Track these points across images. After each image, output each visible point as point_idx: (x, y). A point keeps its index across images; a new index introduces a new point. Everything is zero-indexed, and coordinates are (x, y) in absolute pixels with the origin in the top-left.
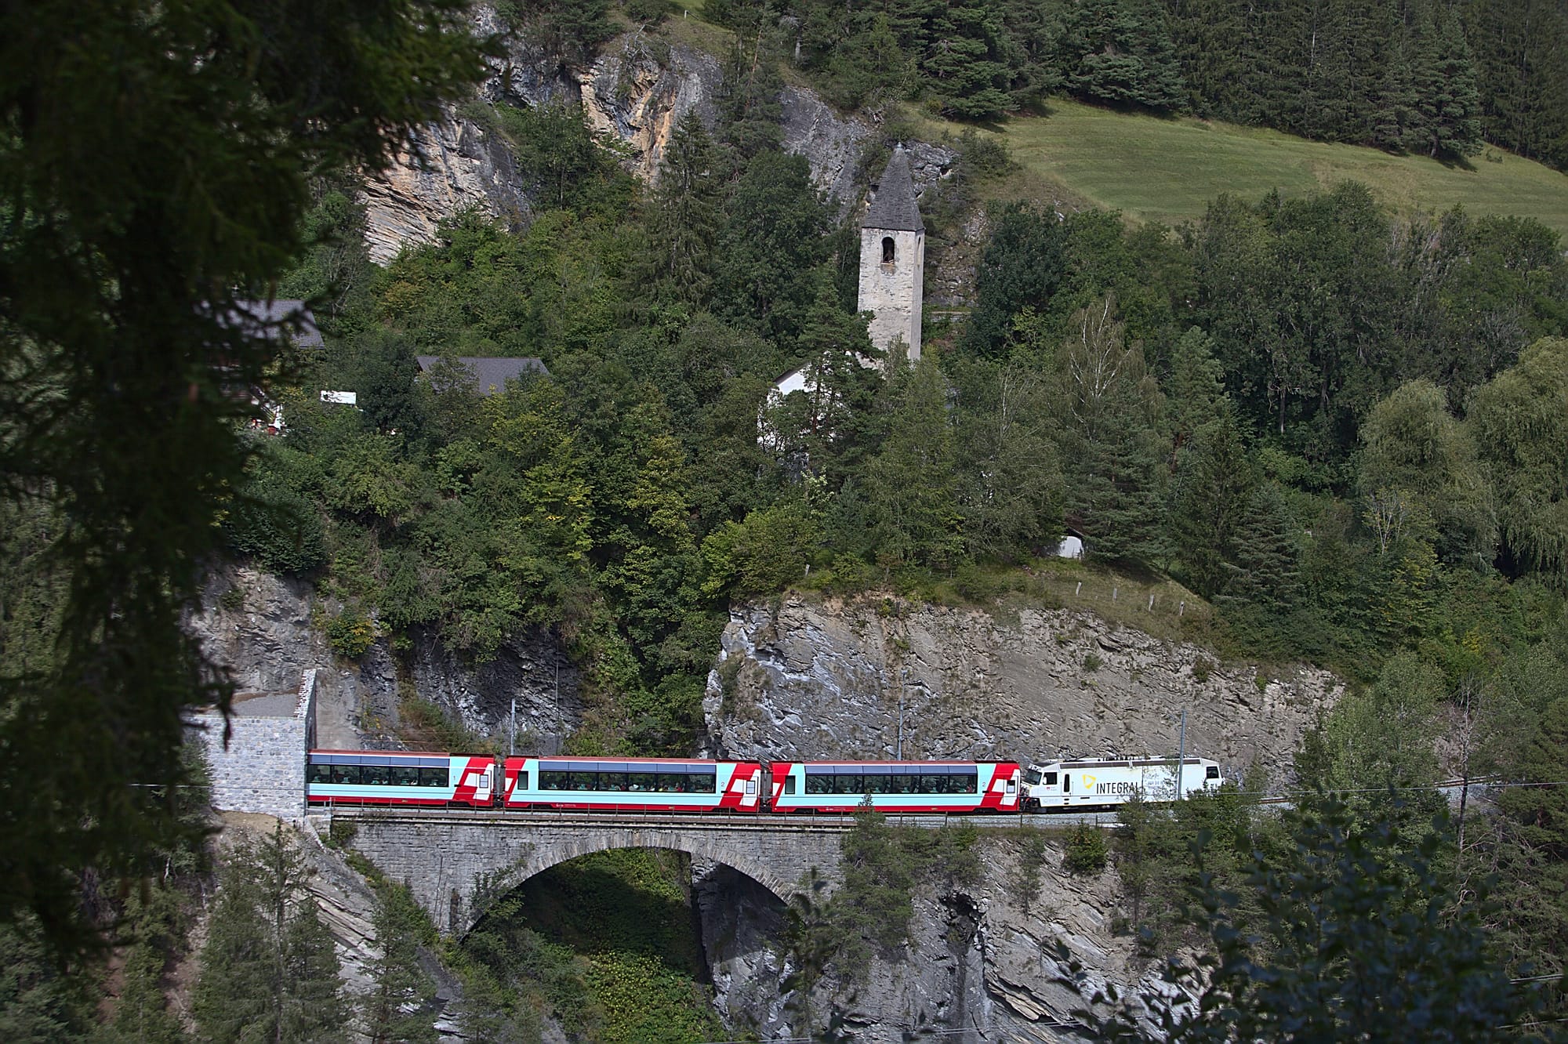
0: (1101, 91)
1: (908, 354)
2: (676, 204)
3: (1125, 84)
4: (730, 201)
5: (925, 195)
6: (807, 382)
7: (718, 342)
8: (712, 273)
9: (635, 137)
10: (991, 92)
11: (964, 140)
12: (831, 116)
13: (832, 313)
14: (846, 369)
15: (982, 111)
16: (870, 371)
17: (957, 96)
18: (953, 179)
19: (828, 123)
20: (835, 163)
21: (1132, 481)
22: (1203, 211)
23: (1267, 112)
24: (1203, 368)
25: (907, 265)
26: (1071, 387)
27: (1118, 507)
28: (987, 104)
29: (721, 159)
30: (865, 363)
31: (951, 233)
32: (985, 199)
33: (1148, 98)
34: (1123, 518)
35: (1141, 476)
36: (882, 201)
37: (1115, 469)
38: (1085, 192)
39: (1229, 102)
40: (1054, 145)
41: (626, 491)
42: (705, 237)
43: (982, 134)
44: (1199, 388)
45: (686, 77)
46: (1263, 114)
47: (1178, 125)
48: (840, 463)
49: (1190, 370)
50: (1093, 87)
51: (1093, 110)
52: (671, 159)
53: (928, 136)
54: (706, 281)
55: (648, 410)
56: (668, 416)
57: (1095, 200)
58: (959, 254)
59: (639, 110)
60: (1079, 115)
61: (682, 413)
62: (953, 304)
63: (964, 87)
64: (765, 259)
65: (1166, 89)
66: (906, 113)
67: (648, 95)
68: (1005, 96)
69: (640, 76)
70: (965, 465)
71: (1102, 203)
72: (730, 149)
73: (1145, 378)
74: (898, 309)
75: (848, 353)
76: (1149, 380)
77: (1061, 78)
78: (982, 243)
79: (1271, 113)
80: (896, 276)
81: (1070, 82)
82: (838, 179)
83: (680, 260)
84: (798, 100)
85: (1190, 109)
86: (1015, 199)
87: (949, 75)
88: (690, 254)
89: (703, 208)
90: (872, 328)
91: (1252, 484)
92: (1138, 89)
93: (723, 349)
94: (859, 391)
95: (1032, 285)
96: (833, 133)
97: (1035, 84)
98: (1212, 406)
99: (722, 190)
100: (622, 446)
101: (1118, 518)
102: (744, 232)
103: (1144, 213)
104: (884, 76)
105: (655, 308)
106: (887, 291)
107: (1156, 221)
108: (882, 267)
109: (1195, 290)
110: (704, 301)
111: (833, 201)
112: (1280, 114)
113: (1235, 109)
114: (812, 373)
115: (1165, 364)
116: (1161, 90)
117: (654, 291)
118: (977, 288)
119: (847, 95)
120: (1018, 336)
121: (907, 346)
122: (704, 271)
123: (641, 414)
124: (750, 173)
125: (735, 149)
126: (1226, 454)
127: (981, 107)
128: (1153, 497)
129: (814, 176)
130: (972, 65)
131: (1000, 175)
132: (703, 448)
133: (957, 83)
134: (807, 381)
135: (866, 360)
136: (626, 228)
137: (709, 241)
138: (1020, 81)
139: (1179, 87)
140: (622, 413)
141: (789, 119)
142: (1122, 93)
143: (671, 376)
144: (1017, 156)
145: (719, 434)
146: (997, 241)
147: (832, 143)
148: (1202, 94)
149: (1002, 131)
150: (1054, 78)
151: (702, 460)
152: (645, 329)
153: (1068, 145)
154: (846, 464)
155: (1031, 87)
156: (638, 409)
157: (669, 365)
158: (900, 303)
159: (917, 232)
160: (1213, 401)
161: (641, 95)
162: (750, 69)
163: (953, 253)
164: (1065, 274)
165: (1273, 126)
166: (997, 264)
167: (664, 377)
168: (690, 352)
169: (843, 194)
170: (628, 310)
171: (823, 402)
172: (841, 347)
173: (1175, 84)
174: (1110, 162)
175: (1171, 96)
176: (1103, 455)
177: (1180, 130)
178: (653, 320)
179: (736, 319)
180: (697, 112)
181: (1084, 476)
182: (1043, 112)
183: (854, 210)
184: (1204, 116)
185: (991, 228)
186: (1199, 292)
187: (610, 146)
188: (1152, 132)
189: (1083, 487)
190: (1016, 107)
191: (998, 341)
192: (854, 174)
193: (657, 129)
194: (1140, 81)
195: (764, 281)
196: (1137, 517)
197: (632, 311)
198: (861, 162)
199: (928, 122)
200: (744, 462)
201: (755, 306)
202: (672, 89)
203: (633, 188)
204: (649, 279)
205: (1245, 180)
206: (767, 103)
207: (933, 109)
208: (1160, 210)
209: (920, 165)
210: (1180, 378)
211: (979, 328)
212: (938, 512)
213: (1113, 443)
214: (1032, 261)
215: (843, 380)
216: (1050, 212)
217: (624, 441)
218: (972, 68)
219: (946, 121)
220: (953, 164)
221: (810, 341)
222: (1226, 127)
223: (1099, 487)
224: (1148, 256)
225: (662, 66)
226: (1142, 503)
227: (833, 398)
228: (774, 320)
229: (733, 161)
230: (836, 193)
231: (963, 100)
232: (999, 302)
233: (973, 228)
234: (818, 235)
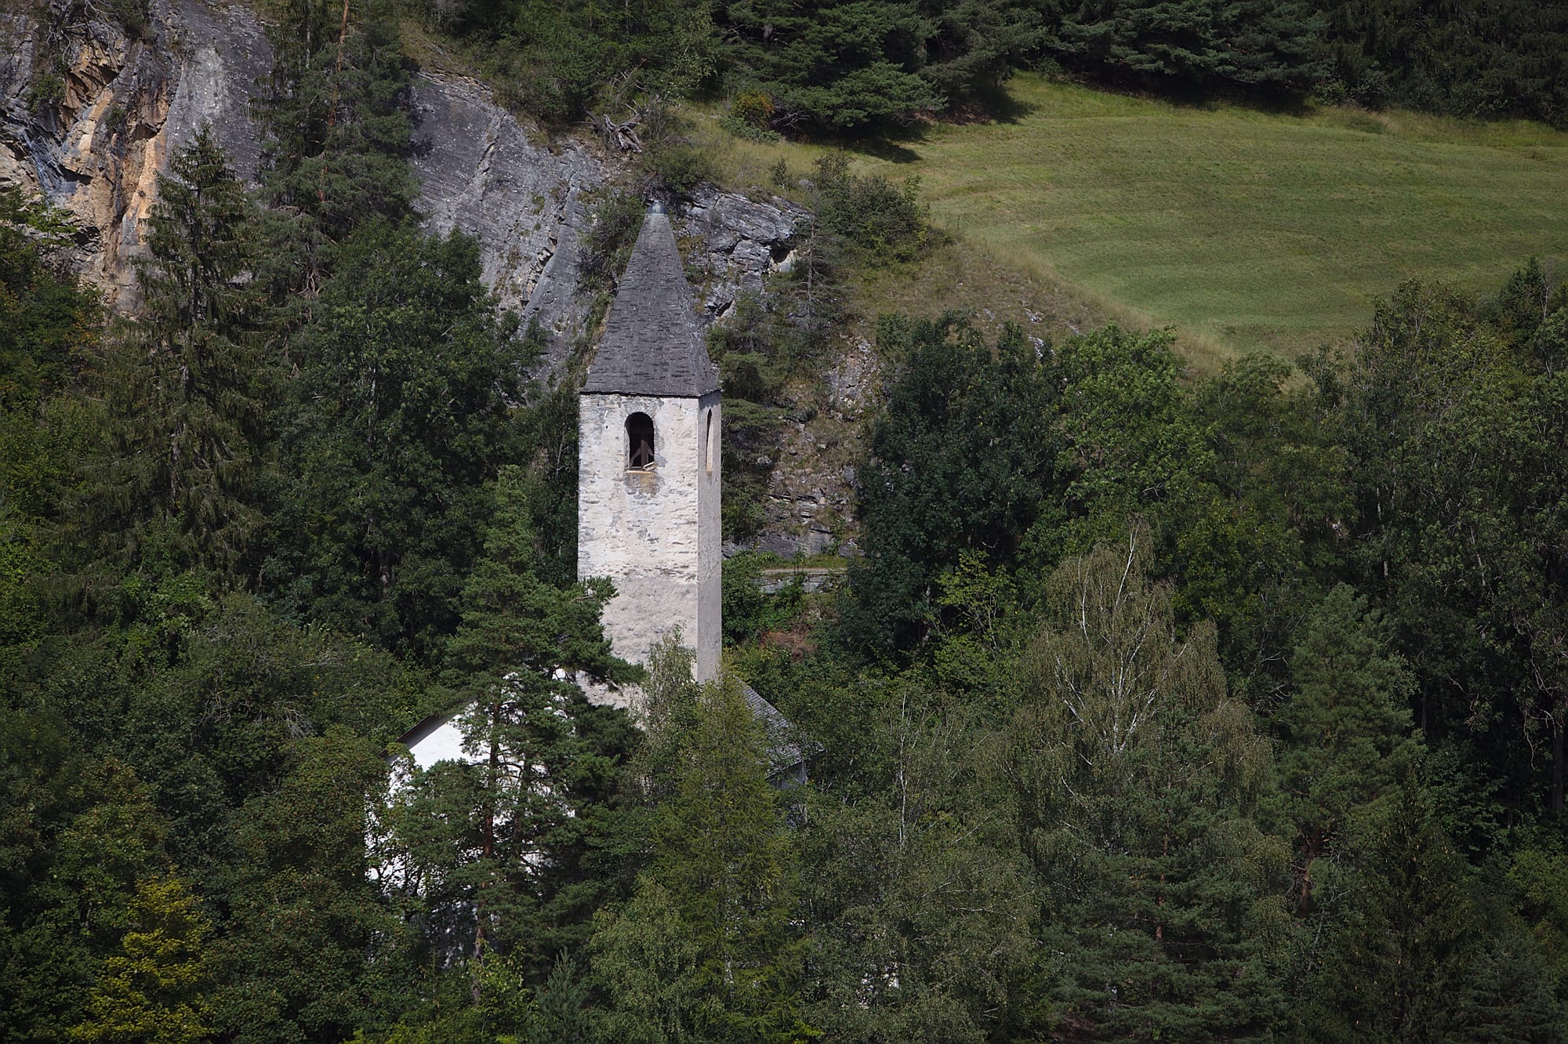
0: (1132, 56)
1: (694, 671)
2: (177, 349)
3: (1188, 38)
4: (302, 337)
5: (740, 309)
6: (469, 743)
7: (273, 660)
8: (263, 500)
9: (79, 196)
10: (882, 72)
11: (822, 183)
12: (522, 138)
13: (519, 588)
14: (557, 711)
15: (861, 114)
16: (609, 713)
17: (807, 83)
18: (800, 271)
19: (516, 154)
20: (534, 245)
21: (1200, 936)
22: (1364, 322)
23: (1521, 83)
24: (1363, 678)
25: (683, 473)
26: (1059, 730)
27: (1171, 997)
28: (872, 99)
29: (278, 243)
30: (598, 694)
31: (799, 392)
32: (872, 314)
33: (1241, 66)
34: (1183, 1021)
35: (1220, 924)
36: (622, 333)
37: (1163, 909)
38: (1100, 289)
39: (1430, 65)
40: (1026, 184)
41: (66, 1006)
42: (243, 421)
43: (862, 167)
44: (1351, 725)
45: (190, 56)
46: (1510, 88)
47: (1310, 126)
48: (547, 921)
49: (1333, 681)
50: (1115, 49)
51: (1118, 101)
52: (161, 248)
53: (740, 177)
54: (247, 520)
55: (115, 821)
56: (162, 832)
57: (1117, 305)
58: (819, 439)
59: (85, 135)
60: (1084, 114)
61: (193, 823)
62: (808, 552)
63: (819, 60)
64: (379, 467)
65: (1282, 45)
66: (692, 125)
67: (104, 98)
68: (914, 79)
69: (83, 58)
70: (826, 913)
71: (1134, 311)
72: (294, 219)
73: (1222, 706)
74: (667, 572)
75: (560, 673)
76: (1231, 712)
77: (1042, 31)
78: (869, 412)
79: (1531, 86)
80: (660, 498)
81: (1064, 38)
82: (543, 280)
83: (189, 473)
84: (446, 105)
85: (1338, 86)
86: (935, 313)
87: (785, 35)
88: (212, 461)
89: (238, 358)
90: (613, 618)
91: (1476, 936)
92: (1219, 49)
93: (284, 676)
94: (583, 760)
95: (981, 504)
96: (529, 176)
97: (981, 48)
98: (1386, 763)
99: (281, 315)
100: (57, 903)
101: (1171, 1019)
102: (335, 405)
103: (1231, 331)
104: (638, 45)
105: (134, 583)
106: (641, 534)
107: (1262, 349)
108: (627, 480)
109: (1349, 502)
110: (243, 566)
111: (533, 333)
112: (1547, 88)
113: (1444, 81)
114: (480, 721)
115: (1279, 670)
116: (1270, 47)
117: (131, 545)
118: (860, 514)
119: (556, 89)
120: (952, 616)
121: (687, 655)
122: (246, 498)
123: (98, 830)
124: (342, 274)
125: (308, 218)
126: (1412, 869)
127: (860, 106)
128: (1250, 970)
129: (489, 276)
130: (836, 12)
131: (904, 259)
132: (240, 899)
133: (802, 53)
134: (467, 741)
135: (600, 688)
136: (62, 406)
137: (256, 434)
138: (948, 43)
139: (1310, 38)
140: (51, 833)
141: (429, 146)
142: (1180, 60)
143: (170, 741)
144: (939, 216)
145: (276, 866)
146: (899, 408)
147: (526, 199)
148: (1368, 51)
149: (910, 157)
150: (1024, 32)
151: (239, 928)
152: (112, 633)
153: (1058, 183)
154: (562, 921)
155: (972, 56)
156: (91, 819)
157: (163, 717)
158: (672, 557)
159: (704, 400)
160: (1385, 750)
161: (87, 99)
162: (334, 35)
163: (805, 437)
164: (1055, 480)
165: (1534, 113)
166: (898, 459)
167: (151, 744)
168: (210, 684)
169: (557, 314)
170: (74, 590)
171: (505, 785)
172: (546, 660)
173: (1303, 32)
174: (1155, 219)
175: (1295, 59)
176: (1131, 882)
177: (1322, 139)
178: (132, 612)
179: (319, 602)
180: (217, 139)
181: (1090, 930)
182: (1006, 111)
183: (583, 349)
184: (1372, 101)
185: (885, 377)
186: (1358, 506)
187: (20, 219)
188: (1251, 144)
189: (1092, 953)
190: (938, 103)
191: (910, 632)
192: (581, 266)
193: (128, 177)
194: (1223, 30)
195: (378, 515)
196: (1214, 1016)
197: (81, 593)
198: (594, 240)
199: (741, 146)
200: (337, 928)
201: (361, 572)
202: (157, 86)
203: (78, 313)
204: (119, 521)
205: (1465, 243)
206: (378, 114)
207: (751, 115)
208: (1271, 320)
209: (724, 241)
210: (1310, 700)
211: (866, 604)
212: (762, 1020)
213: (1154, 850)
214: (977, 448)
215: (549, 734)
216: (1013, 336)
217: (61, 893)
218: (836, 20)
219: (783, 142)
220: (798, 237)
221: (472, 650)
222: (1423, 124)
223: (1122, 954)
224: (1238, 429)
225: (133, 33)
226: (1223, 986)
227: (528, 776)
228: (405, 602)
229: (304, 247)
230: (539, 312)
231: (819, 93)
232: (907, 542)
233: (848, 379)
234: (500, 410)
